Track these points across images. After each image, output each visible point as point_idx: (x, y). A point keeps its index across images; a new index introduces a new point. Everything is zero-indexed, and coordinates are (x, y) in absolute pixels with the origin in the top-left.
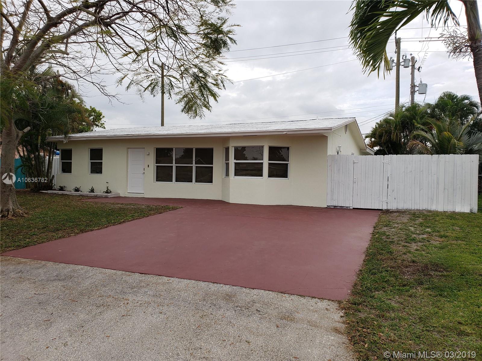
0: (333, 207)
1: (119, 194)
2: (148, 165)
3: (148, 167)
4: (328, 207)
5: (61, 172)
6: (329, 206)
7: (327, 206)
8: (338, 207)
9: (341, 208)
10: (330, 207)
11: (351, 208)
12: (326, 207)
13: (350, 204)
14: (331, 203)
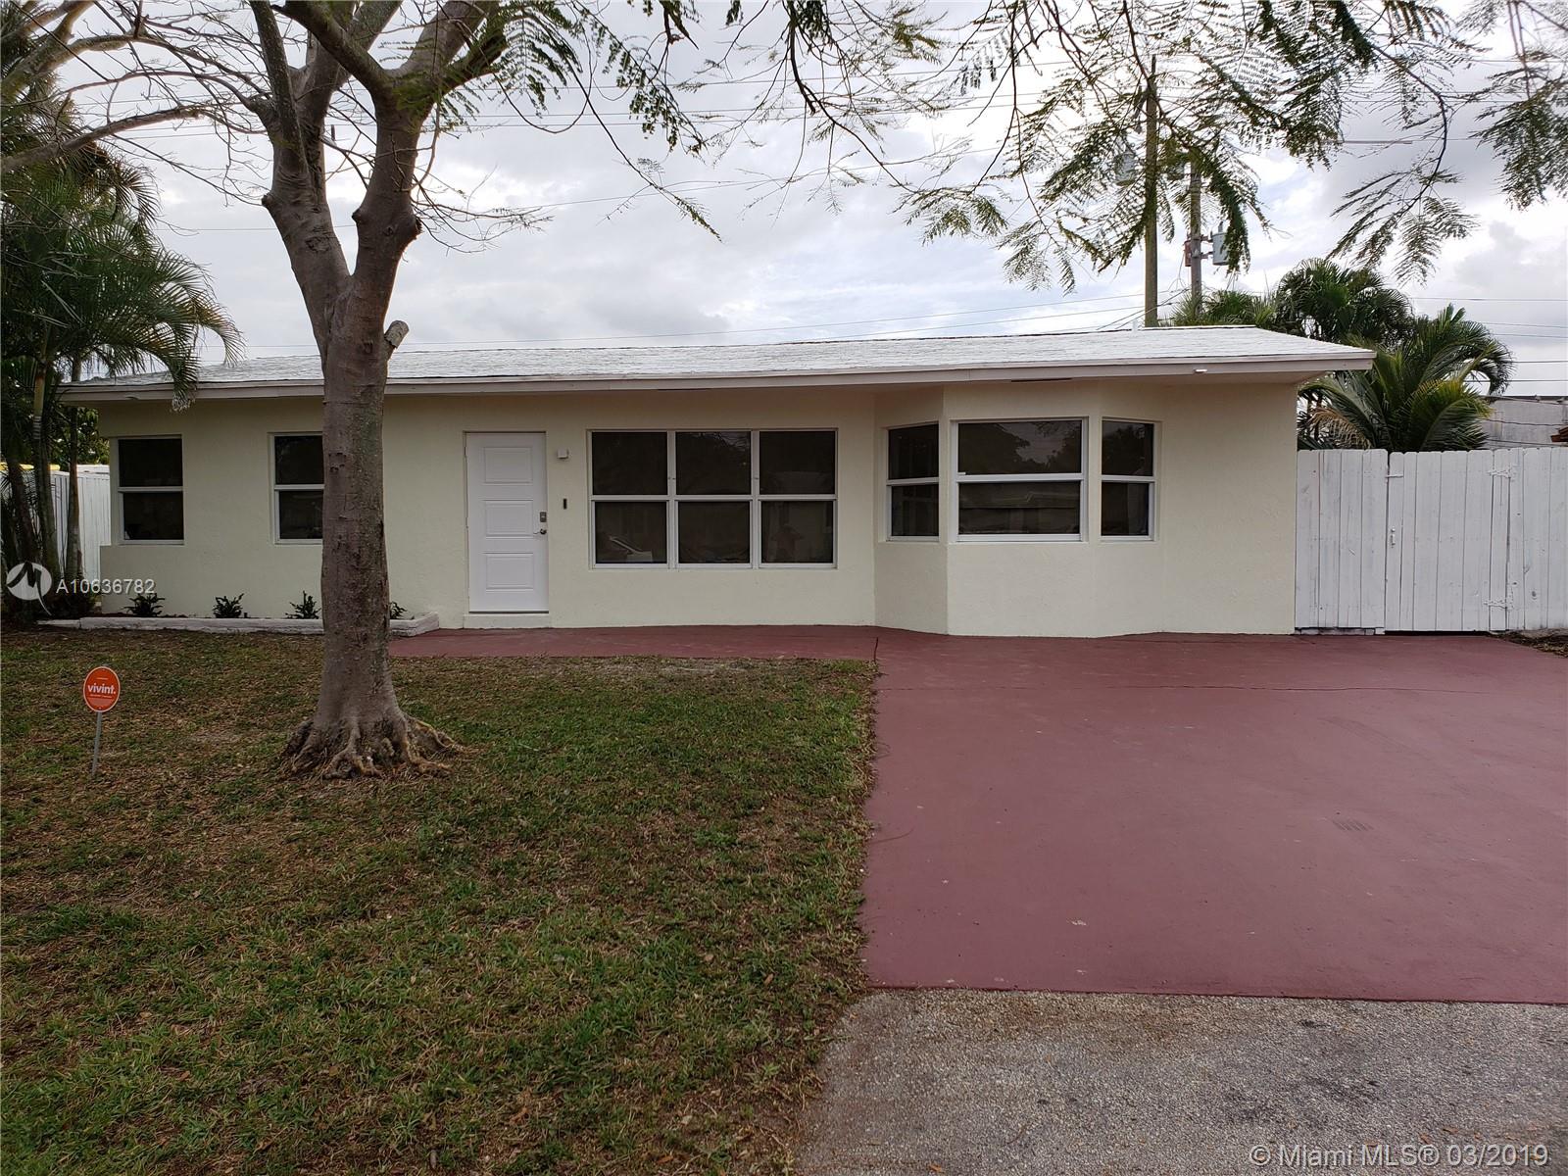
0: (1315, 632)
1: (435, 618)
2: (565, 501)
3: (565, 506)
4: (1298, 633)
5: (122, 536)
6: (1300, 630)
7: (1296, 629)
8: (1333, 632)
9: (1341, 633)
10: (1303, 632)
11: (1378, 632)
12: (1293, 631)
13: (1377, 619)
14: (1309, 620)
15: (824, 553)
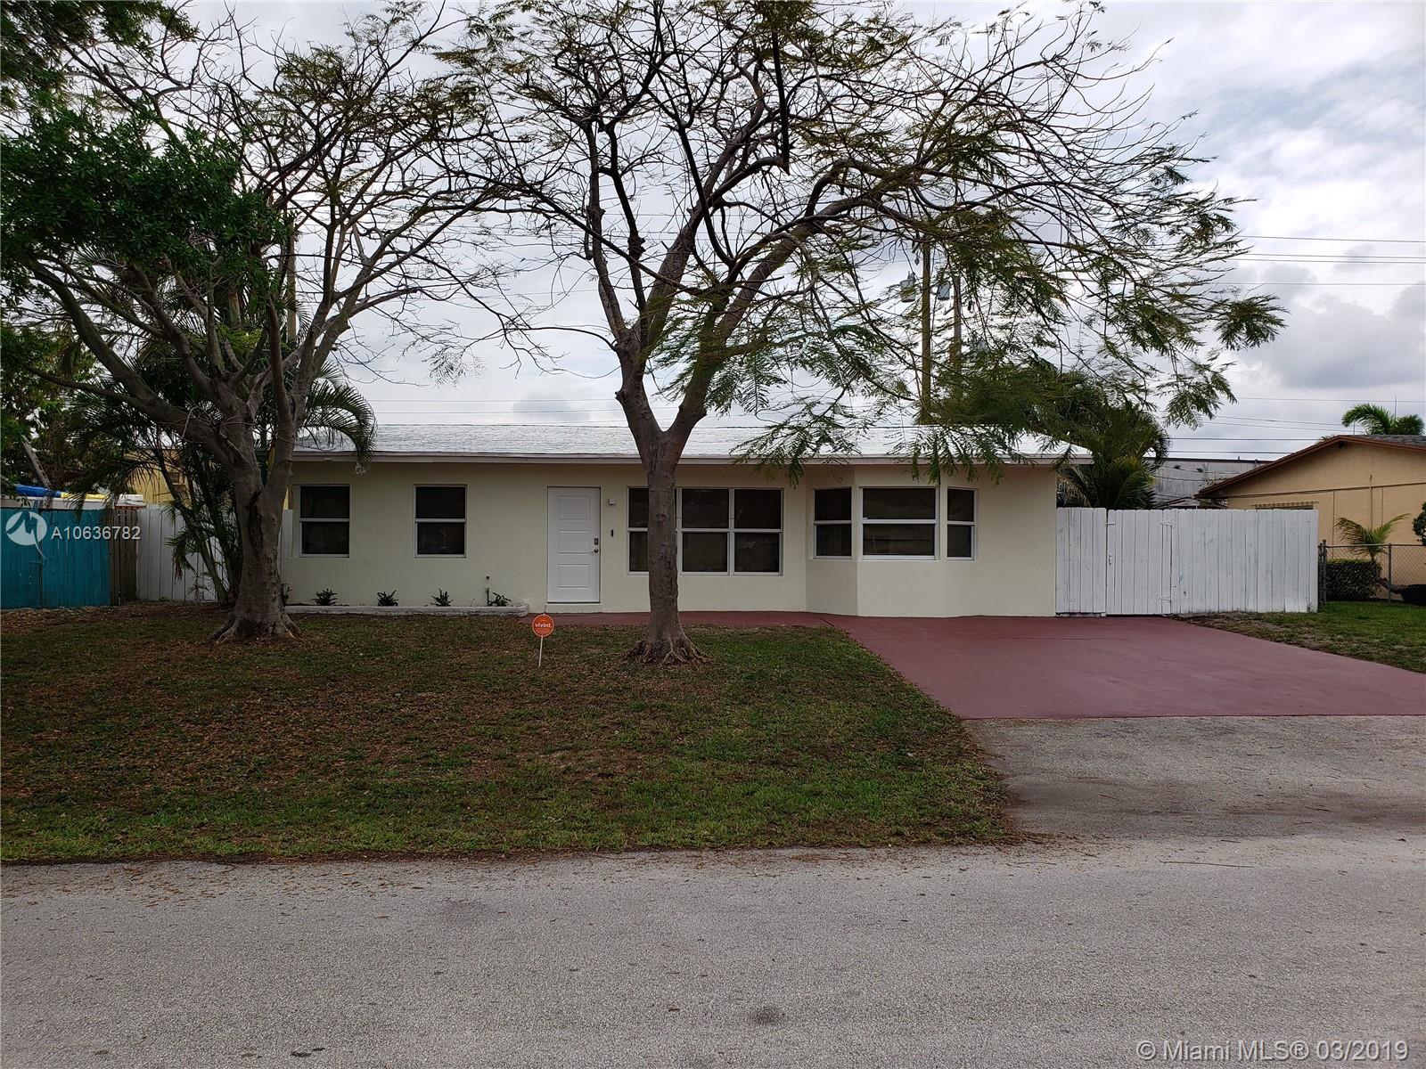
0: (1068, 615)
1: (528, 606)
2: (613, 531)
3: (612, 535)
5: (300, 549)
6: (1059, 614)
8: (1078, 615)
9: (1082, 616)
11: (1102, 615)
12: (1055, 615)
13: (1101, 608)
14: (1064, 608)
15: (773, 565)
